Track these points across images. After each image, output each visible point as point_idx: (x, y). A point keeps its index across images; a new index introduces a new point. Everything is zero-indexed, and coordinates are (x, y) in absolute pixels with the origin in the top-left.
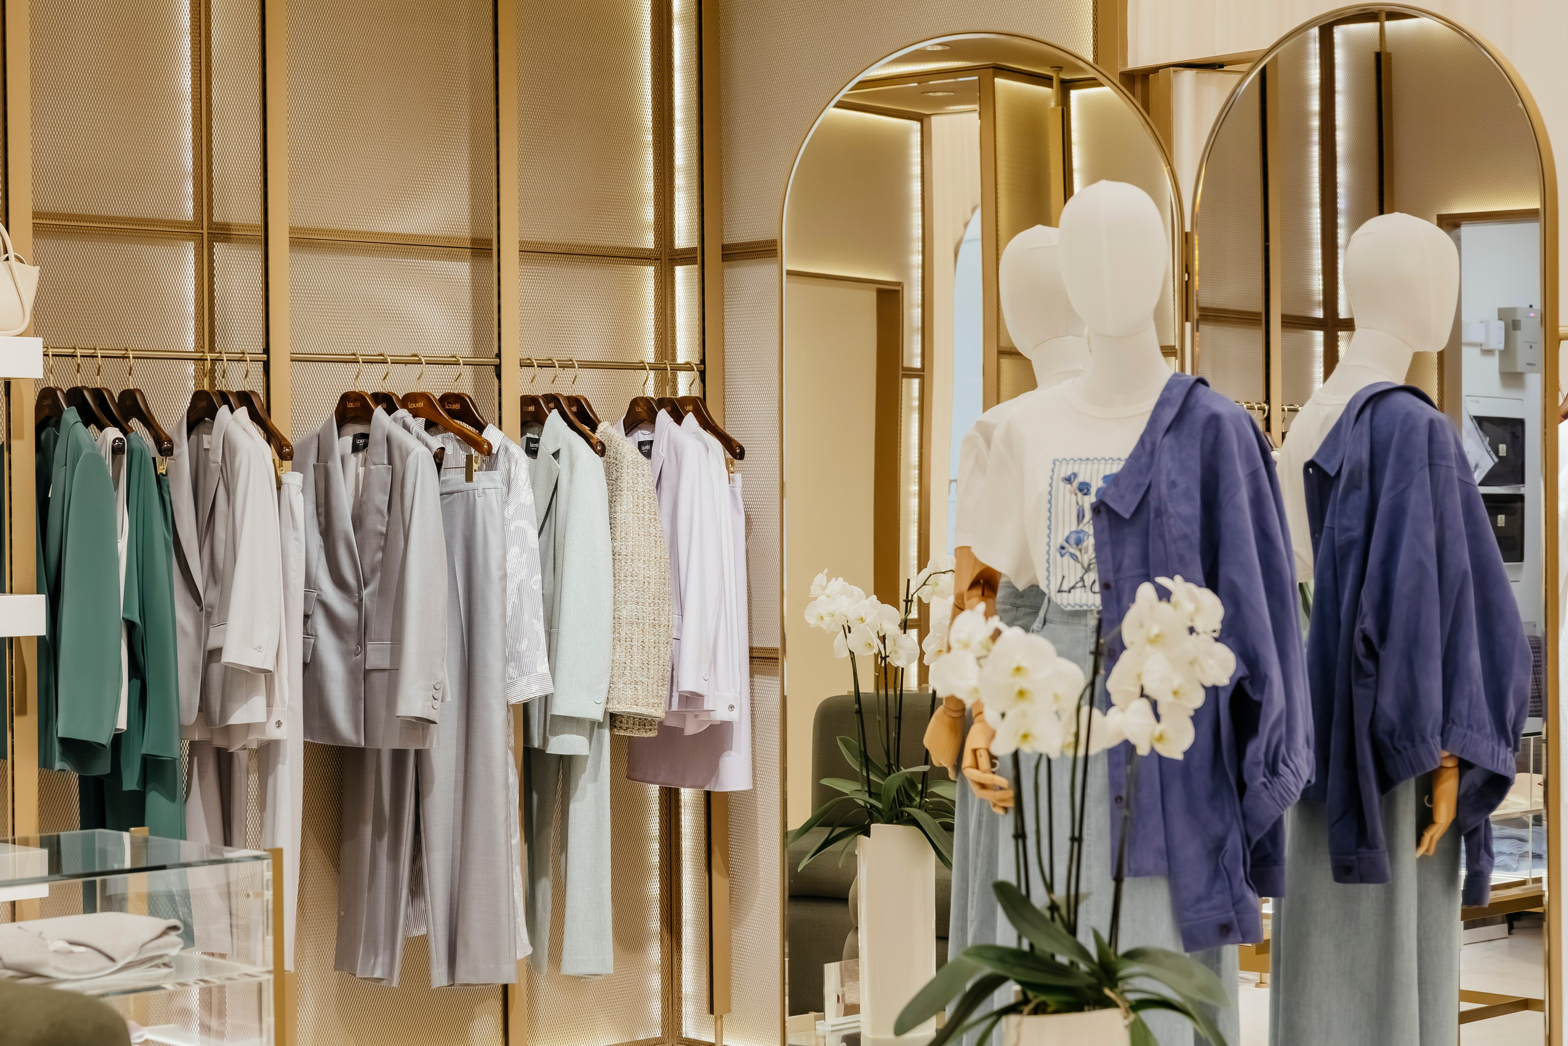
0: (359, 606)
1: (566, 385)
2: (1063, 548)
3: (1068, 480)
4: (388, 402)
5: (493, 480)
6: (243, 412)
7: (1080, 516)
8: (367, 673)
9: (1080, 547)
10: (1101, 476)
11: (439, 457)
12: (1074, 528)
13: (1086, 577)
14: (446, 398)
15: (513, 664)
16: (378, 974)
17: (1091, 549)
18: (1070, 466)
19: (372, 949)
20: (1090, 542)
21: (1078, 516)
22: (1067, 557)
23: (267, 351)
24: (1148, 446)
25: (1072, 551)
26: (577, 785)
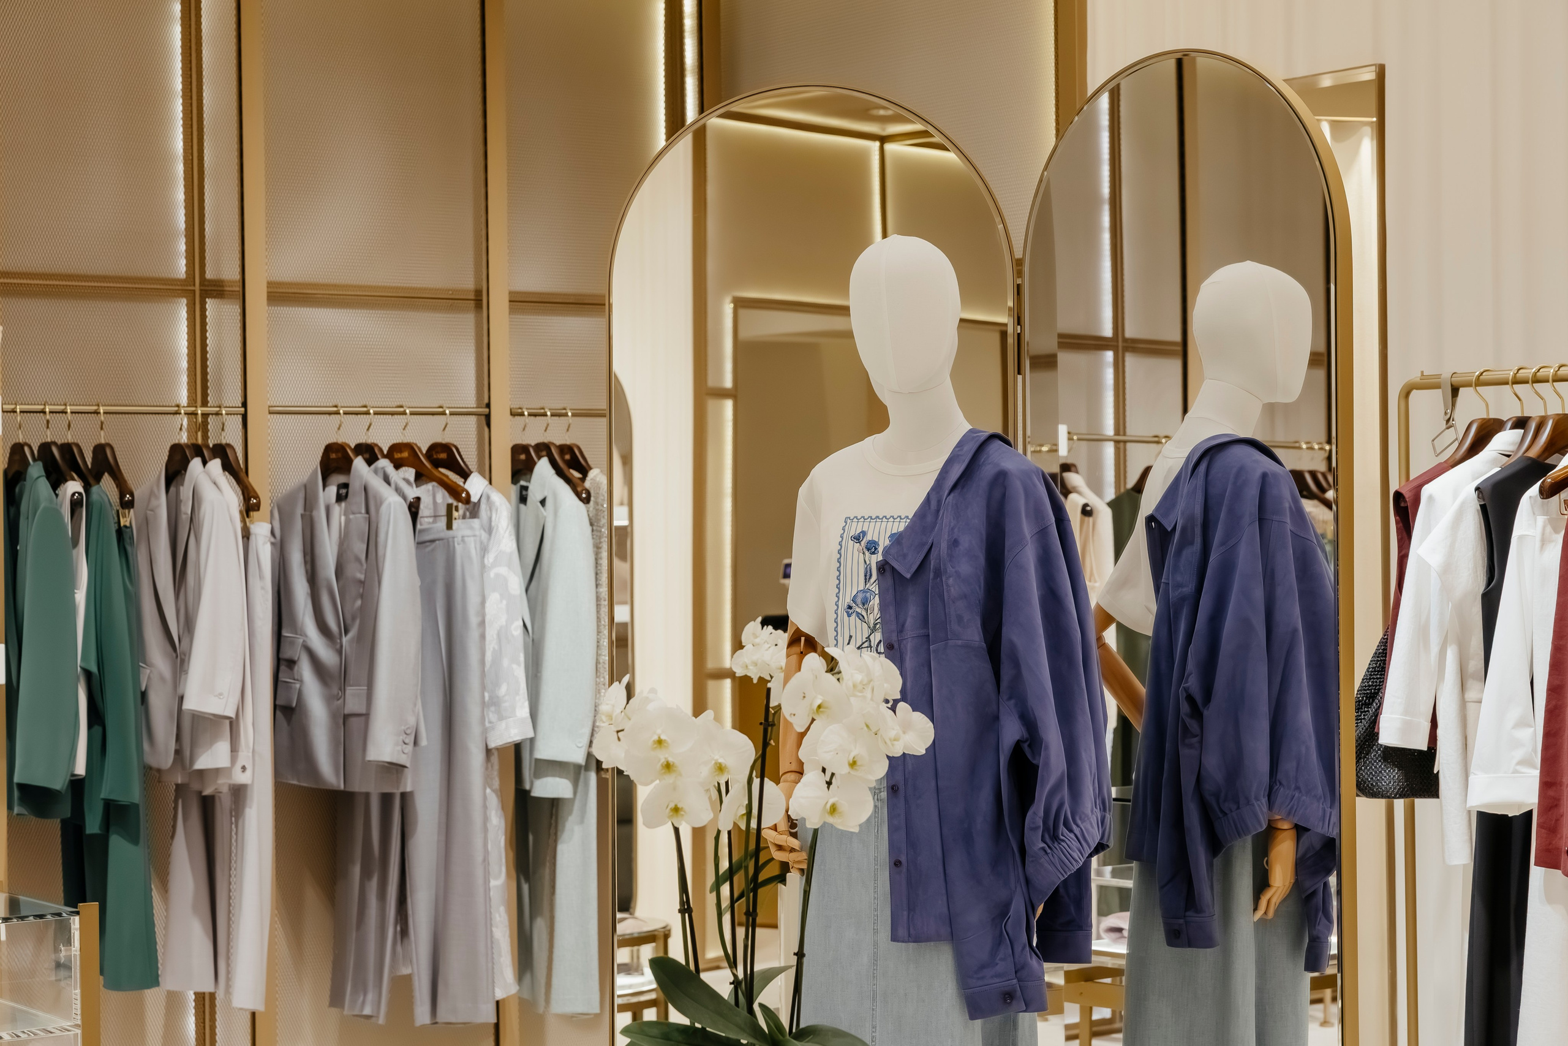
0: (340, 652)
1: (558, 434)
2: (850, 607)
3: (857, 539)
4: (369, 452)
5: (472, 528)
6: (215, 465)
7: (867, 576)
8: (346, 717)
9: (866, 606)
10: (888, 534)
11: (414, 508)
12: (861, 587)
13: (872, 637)
14: (434, 448)
15: (493, 709)
16: (367, 1011)
17: (876, 609)
18: (860, 524)
19: (361, 986)
20: (876, 601)
21: (866, 576)
22: (854, 616)
23: (244, 404)
24: (934, 504)
25: (859, 610)
26: (564, 826)
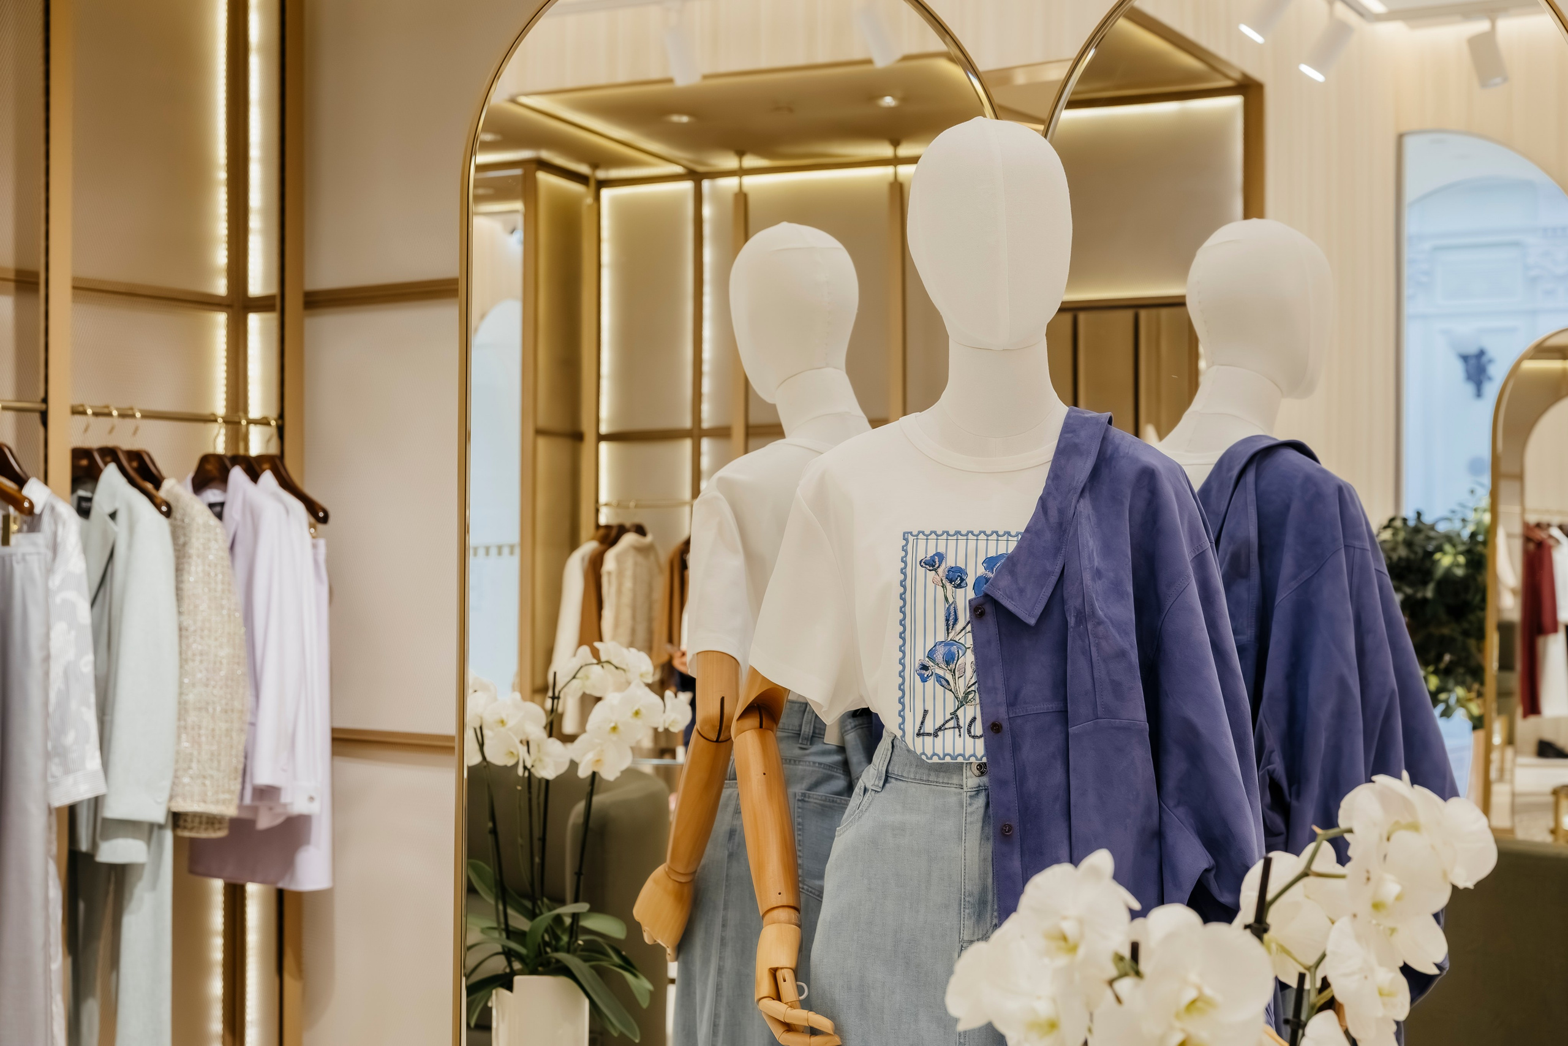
2: (925, 667)
3: (931, 564)
7: (951, 619)
9: (952, 666)
10: (982, 558)
12: (941, 637)
13: (960, 713)
17: (969, 671)
18: (932, 543)
20: (968, 659)
21: (947, 620)
22: (931, 681)
24: (1053, 513)
25: (941, 672)
